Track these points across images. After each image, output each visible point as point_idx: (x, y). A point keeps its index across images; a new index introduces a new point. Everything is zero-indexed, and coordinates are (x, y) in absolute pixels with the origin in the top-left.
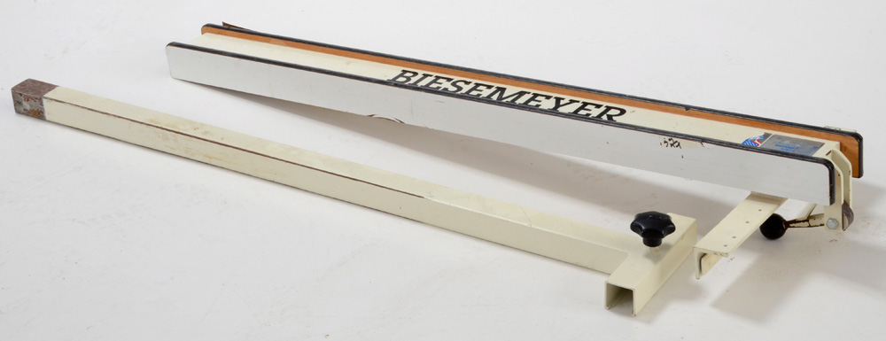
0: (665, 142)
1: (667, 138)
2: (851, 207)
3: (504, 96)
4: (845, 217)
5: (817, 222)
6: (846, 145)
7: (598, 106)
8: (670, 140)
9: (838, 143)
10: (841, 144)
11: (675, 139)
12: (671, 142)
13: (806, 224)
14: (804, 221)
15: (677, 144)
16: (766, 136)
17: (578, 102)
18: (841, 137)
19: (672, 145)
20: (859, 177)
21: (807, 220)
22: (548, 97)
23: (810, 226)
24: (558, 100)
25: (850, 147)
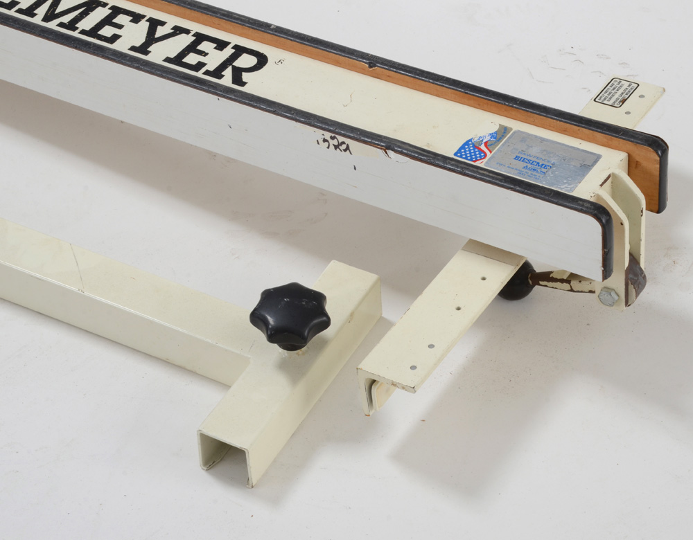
0: (325, 140)
1: (328, 135)
2: (642, 265)
3: (59, 10)
4: (631, 287)
5: (584, 286)
6: (638, 159)
7: (221, 45)
8: (332, 138)
9: (623, 156)
10: (629, 156)
11: (341, 139)
12: (335, 142)
13: (566, 286)
14: (562, 281)
15: (344, 147)
16: (504, 131)
17: (187, 32)
18: (630, 146)
19: (336, 147)
20: (659, 212)
21: (568, 281)
22: (136, 18)
23: (572, 290)
24: (154, 24)
25: (644, 163)
